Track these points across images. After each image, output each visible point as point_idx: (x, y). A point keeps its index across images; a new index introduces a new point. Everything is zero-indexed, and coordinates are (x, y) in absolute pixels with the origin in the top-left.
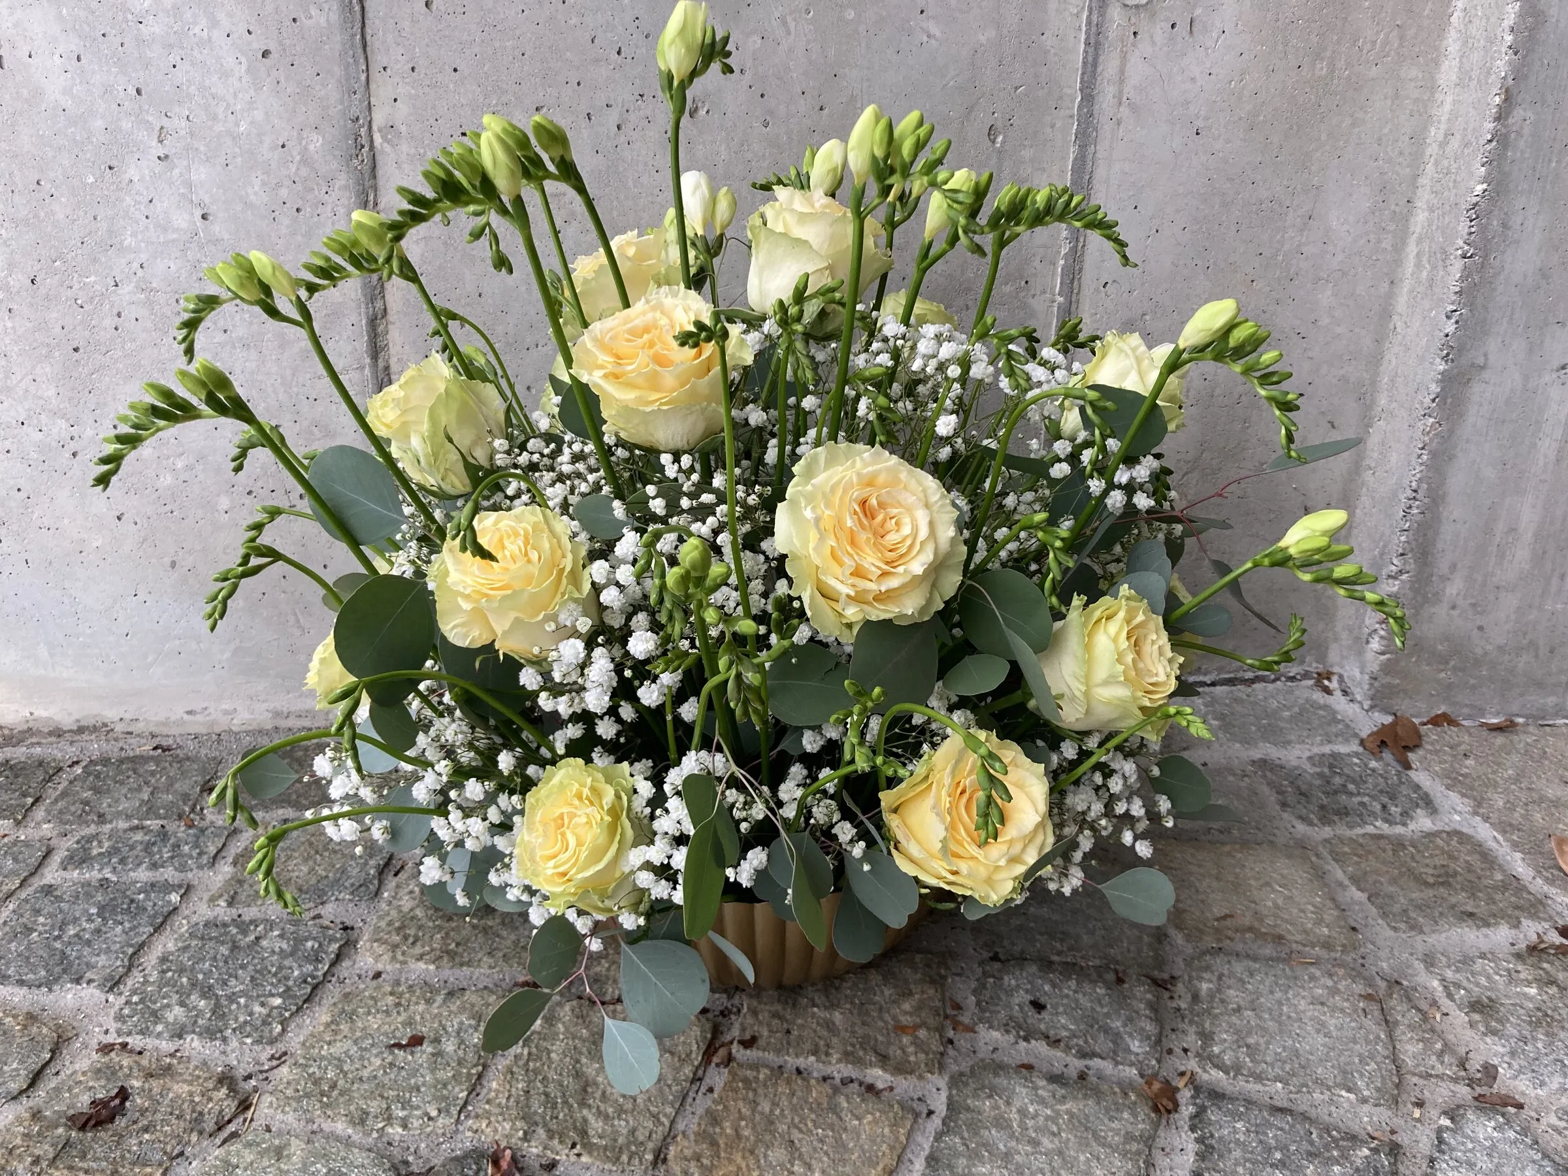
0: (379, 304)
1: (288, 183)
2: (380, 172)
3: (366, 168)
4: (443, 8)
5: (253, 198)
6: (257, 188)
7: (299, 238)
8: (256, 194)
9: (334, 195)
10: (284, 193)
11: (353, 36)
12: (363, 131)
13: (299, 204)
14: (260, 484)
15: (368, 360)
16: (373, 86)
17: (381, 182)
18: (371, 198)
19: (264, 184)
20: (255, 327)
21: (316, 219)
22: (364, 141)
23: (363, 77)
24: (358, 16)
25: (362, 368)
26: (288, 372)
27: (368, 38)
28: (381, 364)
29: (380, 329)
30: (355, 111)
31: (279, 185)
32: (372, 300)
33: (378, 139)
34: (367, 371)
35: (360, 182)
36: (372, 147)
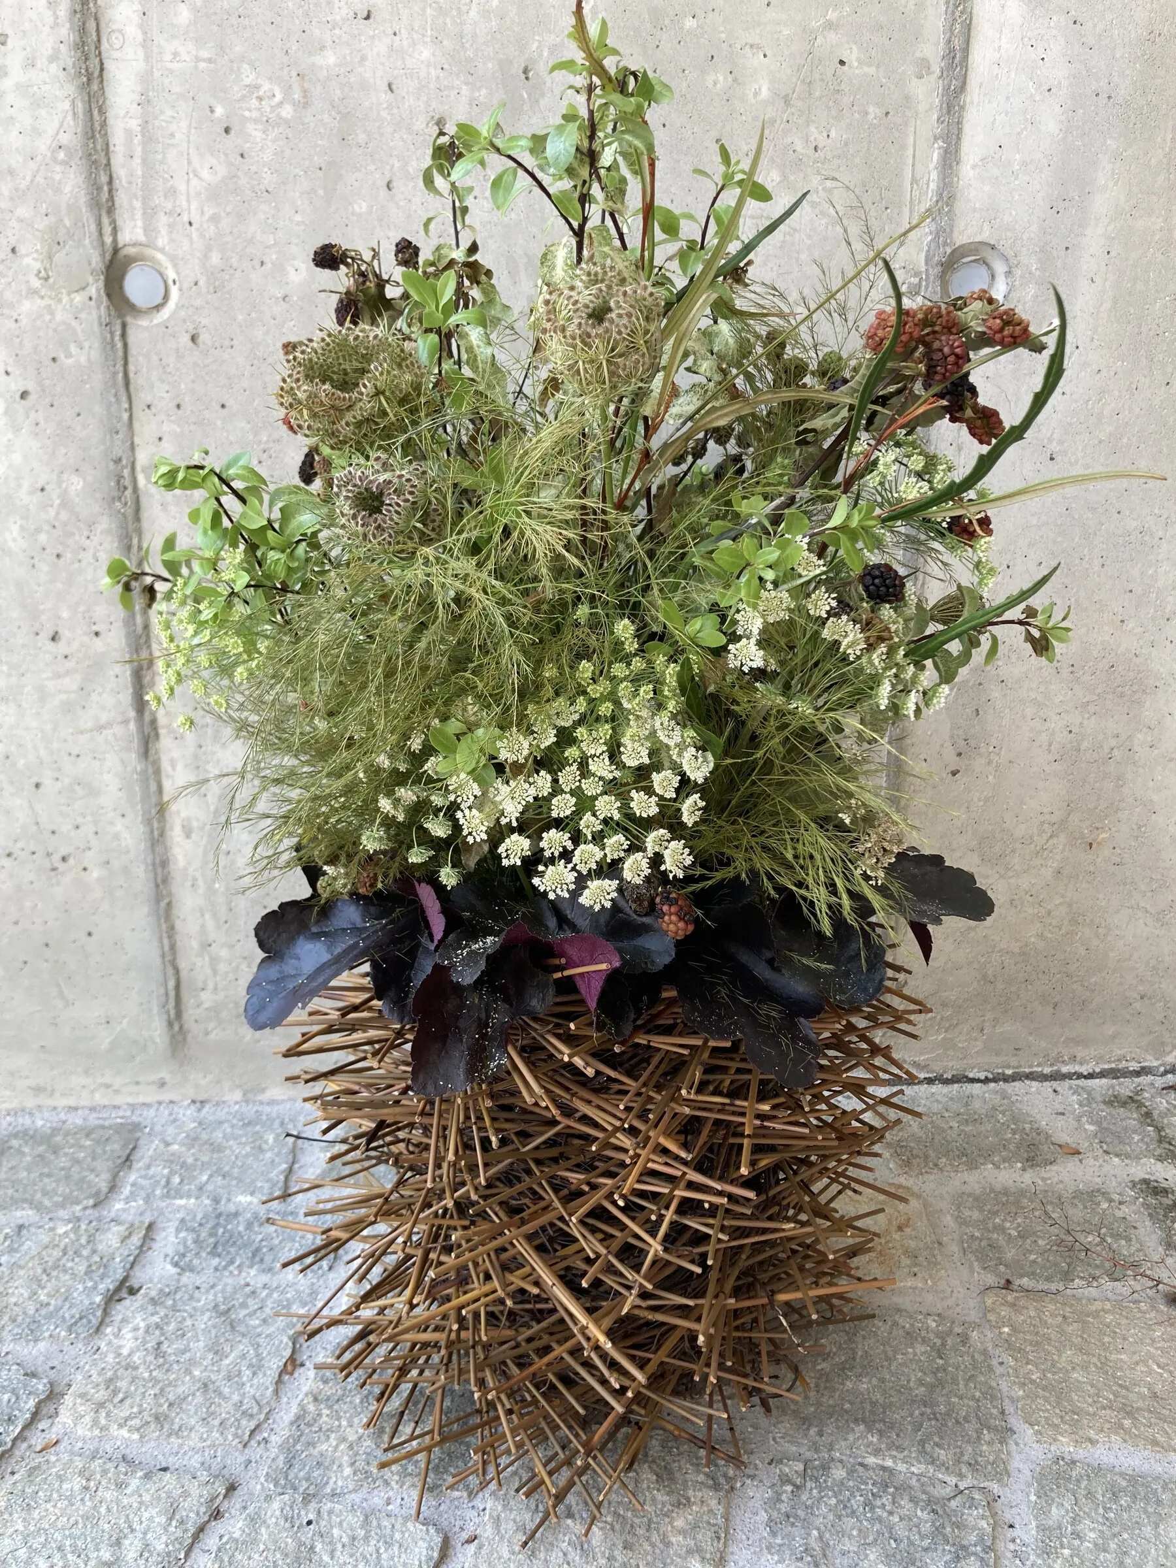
0: (144, 654)
1: (46, 527)
2: (145, 515)
3: (130, 512)
4: (209, 343)
5: (11, 544)
6: (15, 533)
7: (60, 586)
8: (14, 540)
9: (96, 540)
10: (43, 538)
11: (115, 374)
12: (126, 472)
13: (60, 549)
14: (20, 845)
15: (132, 714)
16: (136, 425)
17: (145, 524)
18: (135, 541)
19: (22, 528)
20: (14, 680)
21: (77, 565)
22: (127, 482)
23: (126, 416)
24: (120, 353)
25: (126, 722)
26: (49, 726)
27: (131, 375)
28: (147, 717)
29: (146, 680)
30: (118, 452)
31: (38, 530)
32: (137, 650)
33: (141, 480)
34: (132, 726)
35: (123, 525)
36: (135, 489)
